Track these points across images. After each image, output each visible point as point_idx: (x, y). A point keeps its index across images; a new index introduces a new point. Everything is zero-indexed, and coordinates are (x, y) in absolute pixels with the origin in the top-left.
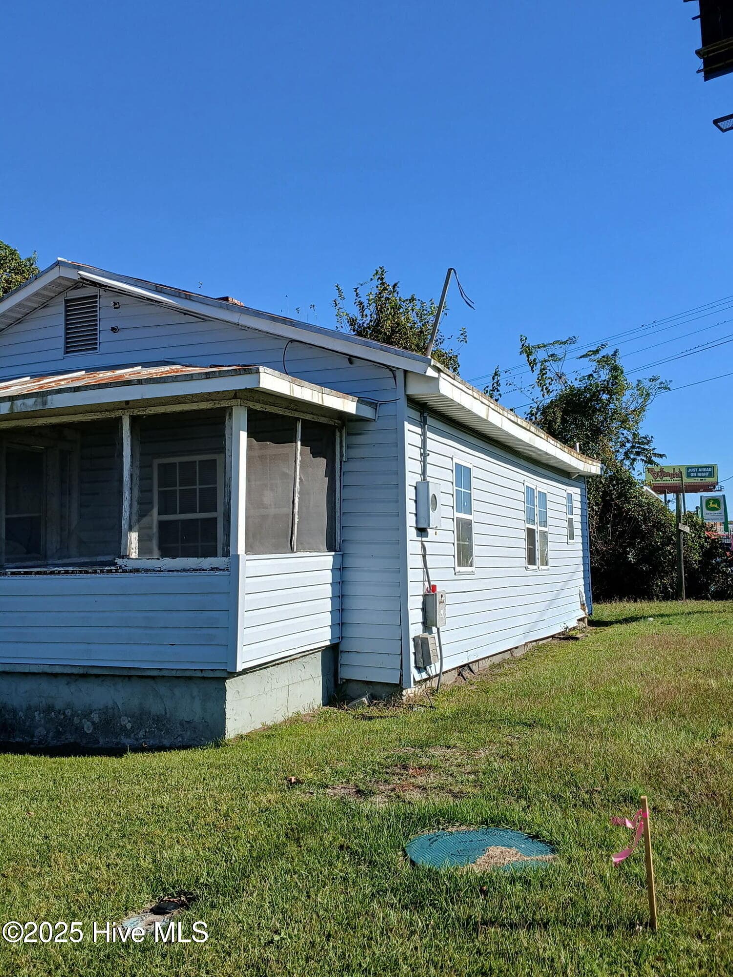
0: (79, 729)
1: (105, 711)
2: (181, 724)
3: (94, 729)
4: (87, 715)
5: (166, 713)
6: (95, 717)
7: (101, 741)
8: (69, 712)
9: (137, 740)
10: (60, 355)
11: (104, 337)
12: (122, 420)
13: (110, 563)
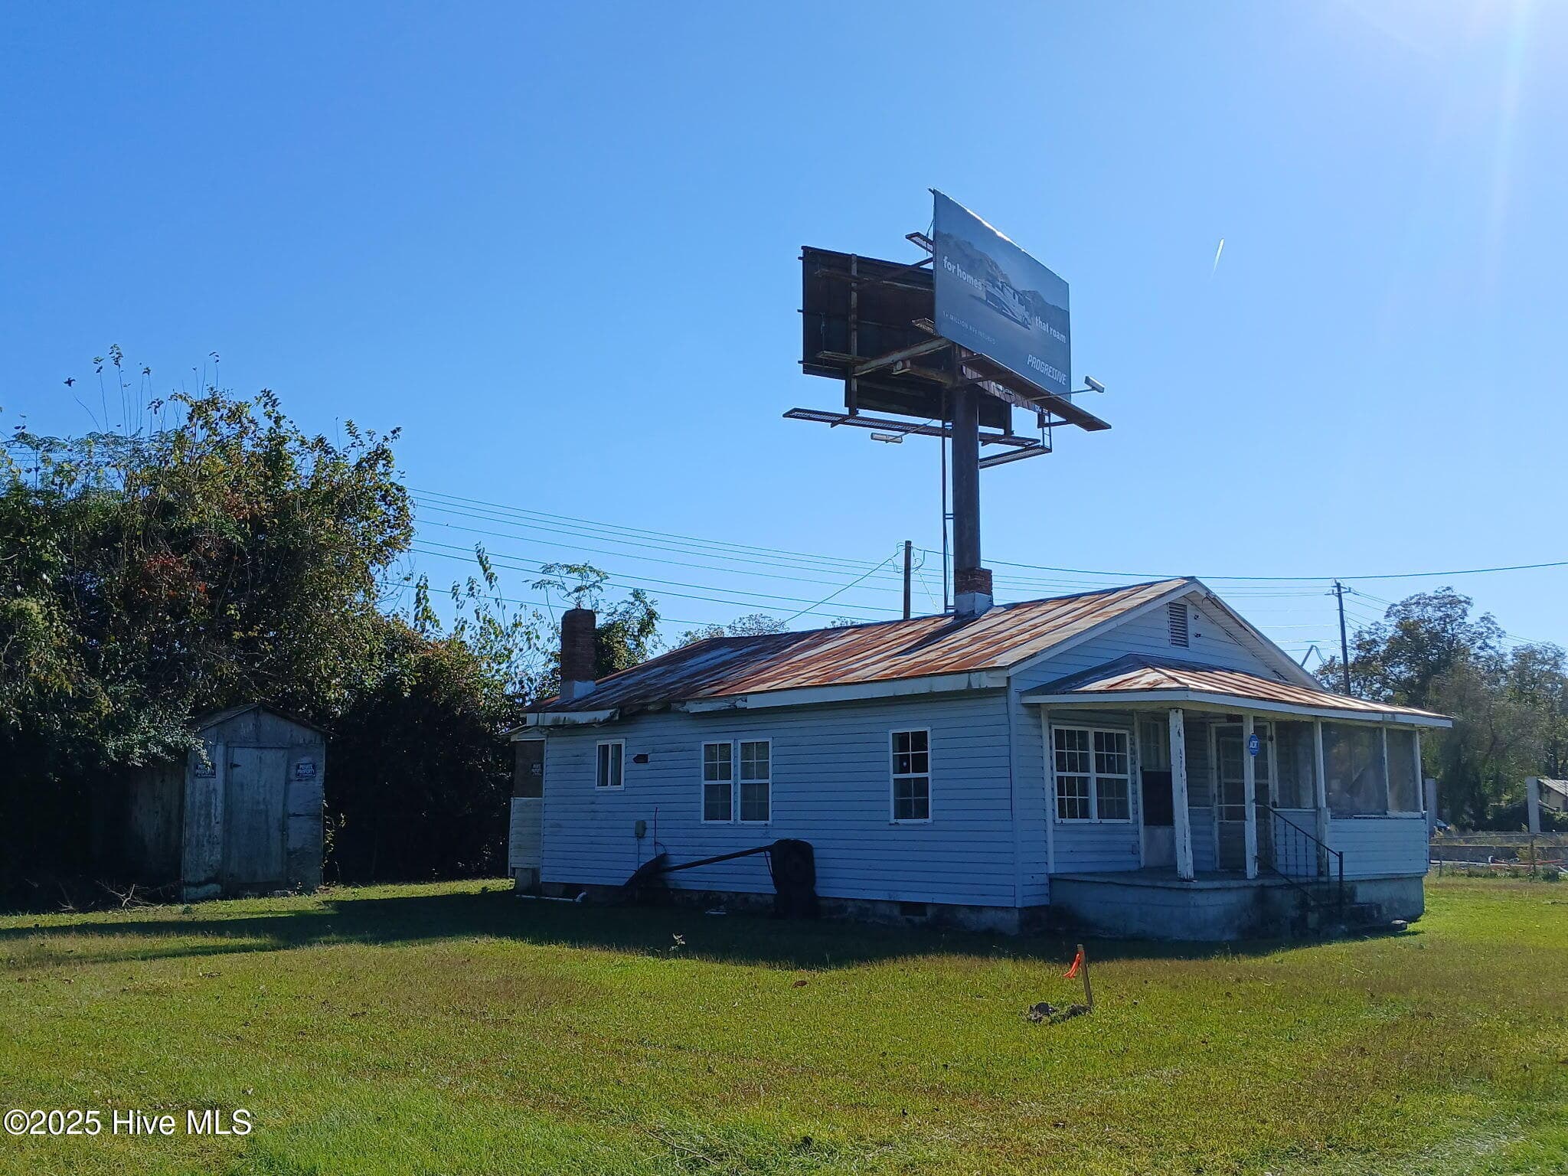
10: (1167, 644)
11: (1191, 639)
12: (1381, 729)
13: (1383, 813)
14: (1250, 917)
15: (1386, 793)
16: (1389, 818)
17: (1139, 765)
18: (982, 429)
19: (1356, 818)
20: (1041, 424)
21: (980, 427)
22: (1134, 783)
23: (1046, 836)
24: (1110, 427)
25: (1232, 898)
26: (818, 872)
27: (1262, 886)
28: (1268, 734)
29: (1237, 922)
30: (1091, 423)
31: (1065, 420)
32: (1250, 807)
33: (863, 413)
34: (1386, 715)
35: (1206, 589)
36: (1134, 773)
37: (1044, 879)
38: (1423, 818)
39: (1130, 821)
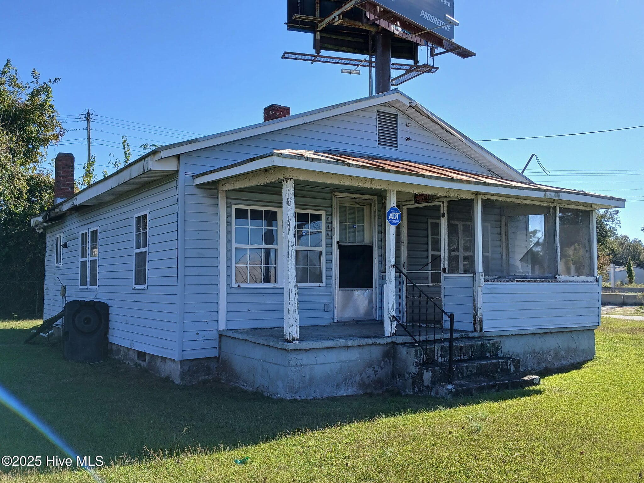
0: (546, 360)
1: (555, 350)
2: (582, 351)
3: (552, 359)
4: (548, 353)
5: (576, 347)
6: (552, 353)
7: (556, 364)
8: (541, 352)
9: (568, 361)
10: (375, 144)
11: (400, 141)
12: (554, 208)
13: (553, 278)
14: (376, 372)
15: (557, 261)
16: (557, 282)
17: (336, 238)
18: (393, 60)
19: (517, 281)
20: (433, 54)
21: (392, 59)
22: (329, 254)
23: (218, 298)
24: (475, 55)
25: (353, 355)
26: (111, 324)
27: (393, 343)
28: (442, 212)
29: (358, 378)
30: (465, 53)
31: (445, 50)
32: (390, 271)
33: (323, 53)
34: (548, 193)
35: (410, 99)
36: (329, 246)
37: (215, 335)
38: (597, 281)
39: (323, 285)
